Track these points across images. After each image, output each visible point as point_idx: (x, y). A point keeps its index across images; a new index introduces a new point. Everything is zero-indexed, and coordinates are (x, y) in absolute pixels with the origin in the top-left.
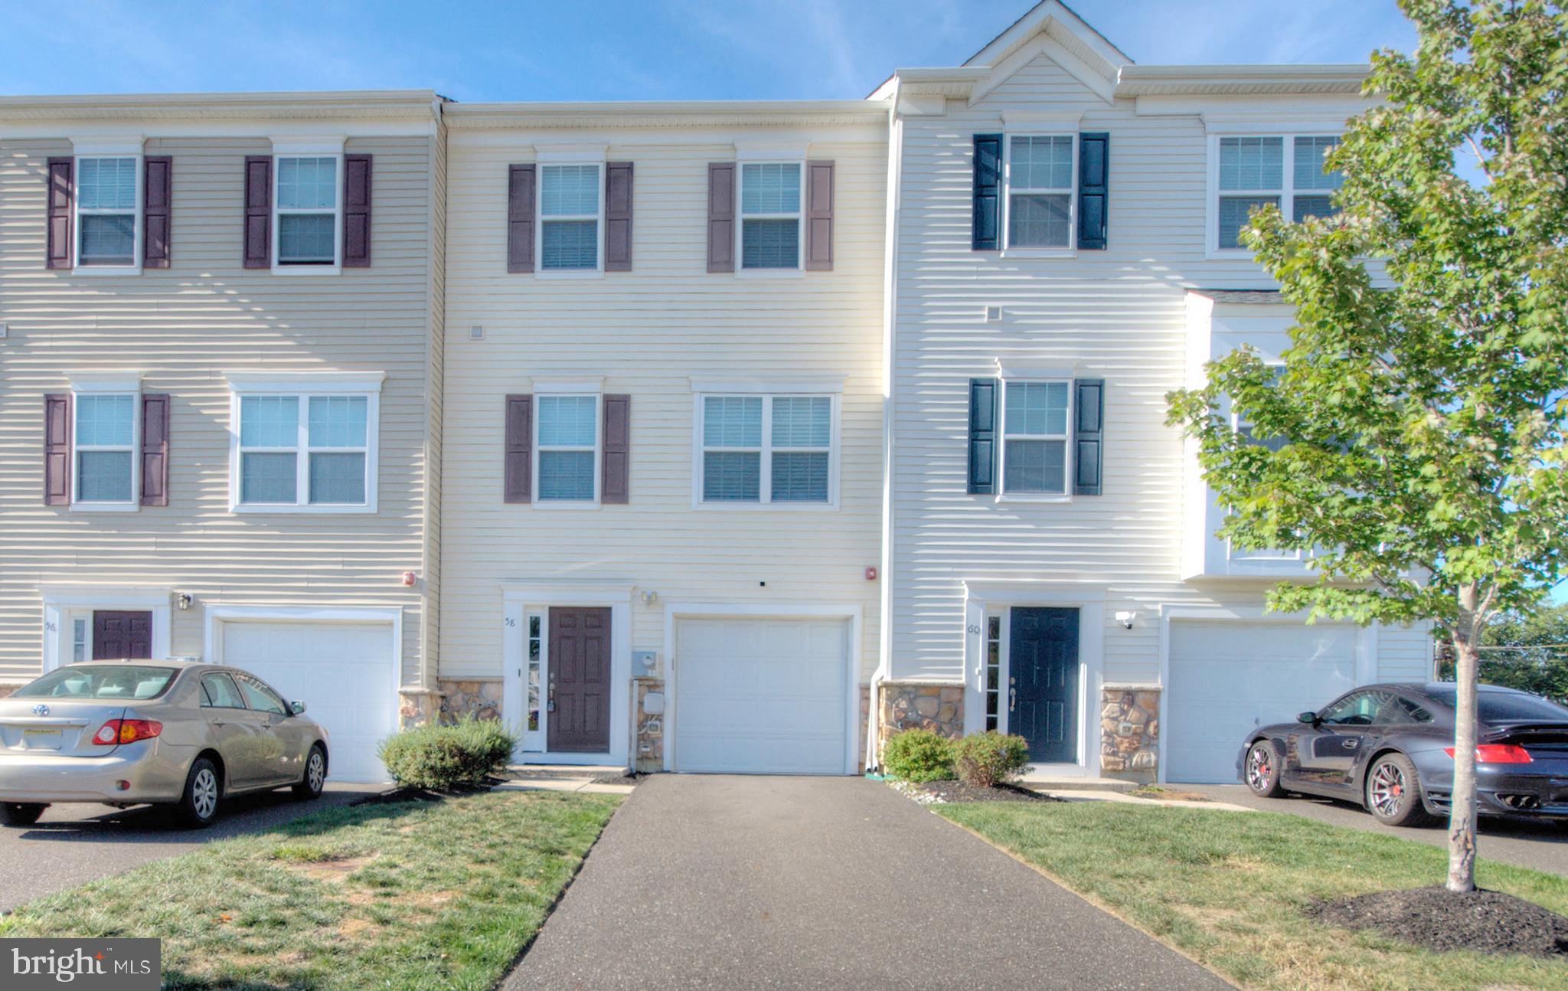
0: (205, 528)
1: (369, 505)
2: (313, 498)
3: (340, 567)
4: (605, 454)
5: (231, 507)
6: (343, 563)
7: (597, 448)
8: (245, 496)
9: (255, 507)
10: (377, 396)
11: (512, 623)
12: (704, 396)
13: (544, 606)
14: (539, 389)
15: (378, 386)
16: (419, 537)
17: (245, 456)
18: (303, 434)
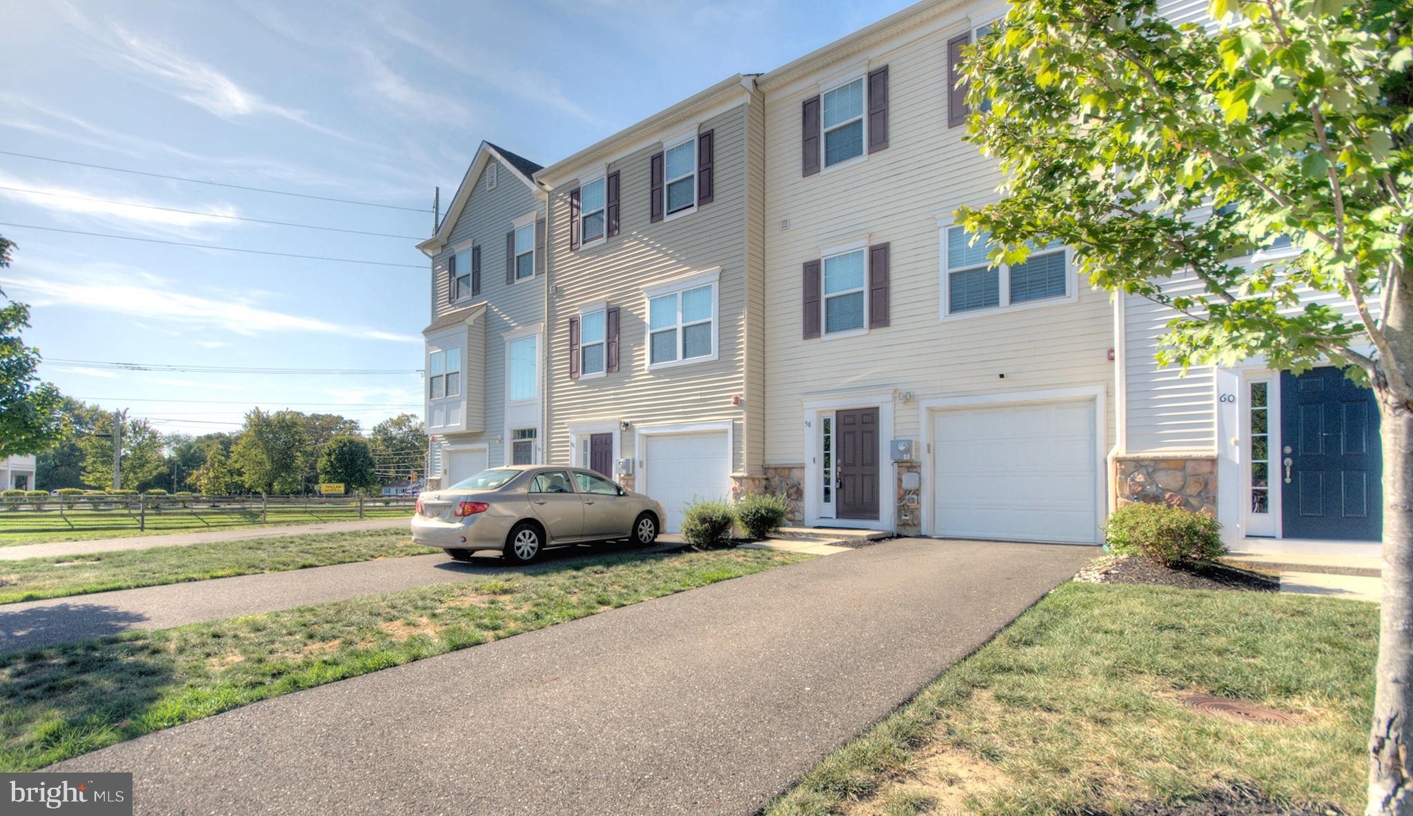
0: (635, 382)
1: (713, 356)
2: (685, 356)
3: (699, 397)
4: (872, 291)
5: (646, 367)
6: (701, 394)
7: (865, 288)
8: (652, 361)
9: (659, 365)
10: (717, 283)
11: (809, 425)
12: (947, 229)
13: (832, 411)
14: (825, 253)
15: (717, 277)
16: (741, 372)
17: (652, 335)
18: (680, 315)
